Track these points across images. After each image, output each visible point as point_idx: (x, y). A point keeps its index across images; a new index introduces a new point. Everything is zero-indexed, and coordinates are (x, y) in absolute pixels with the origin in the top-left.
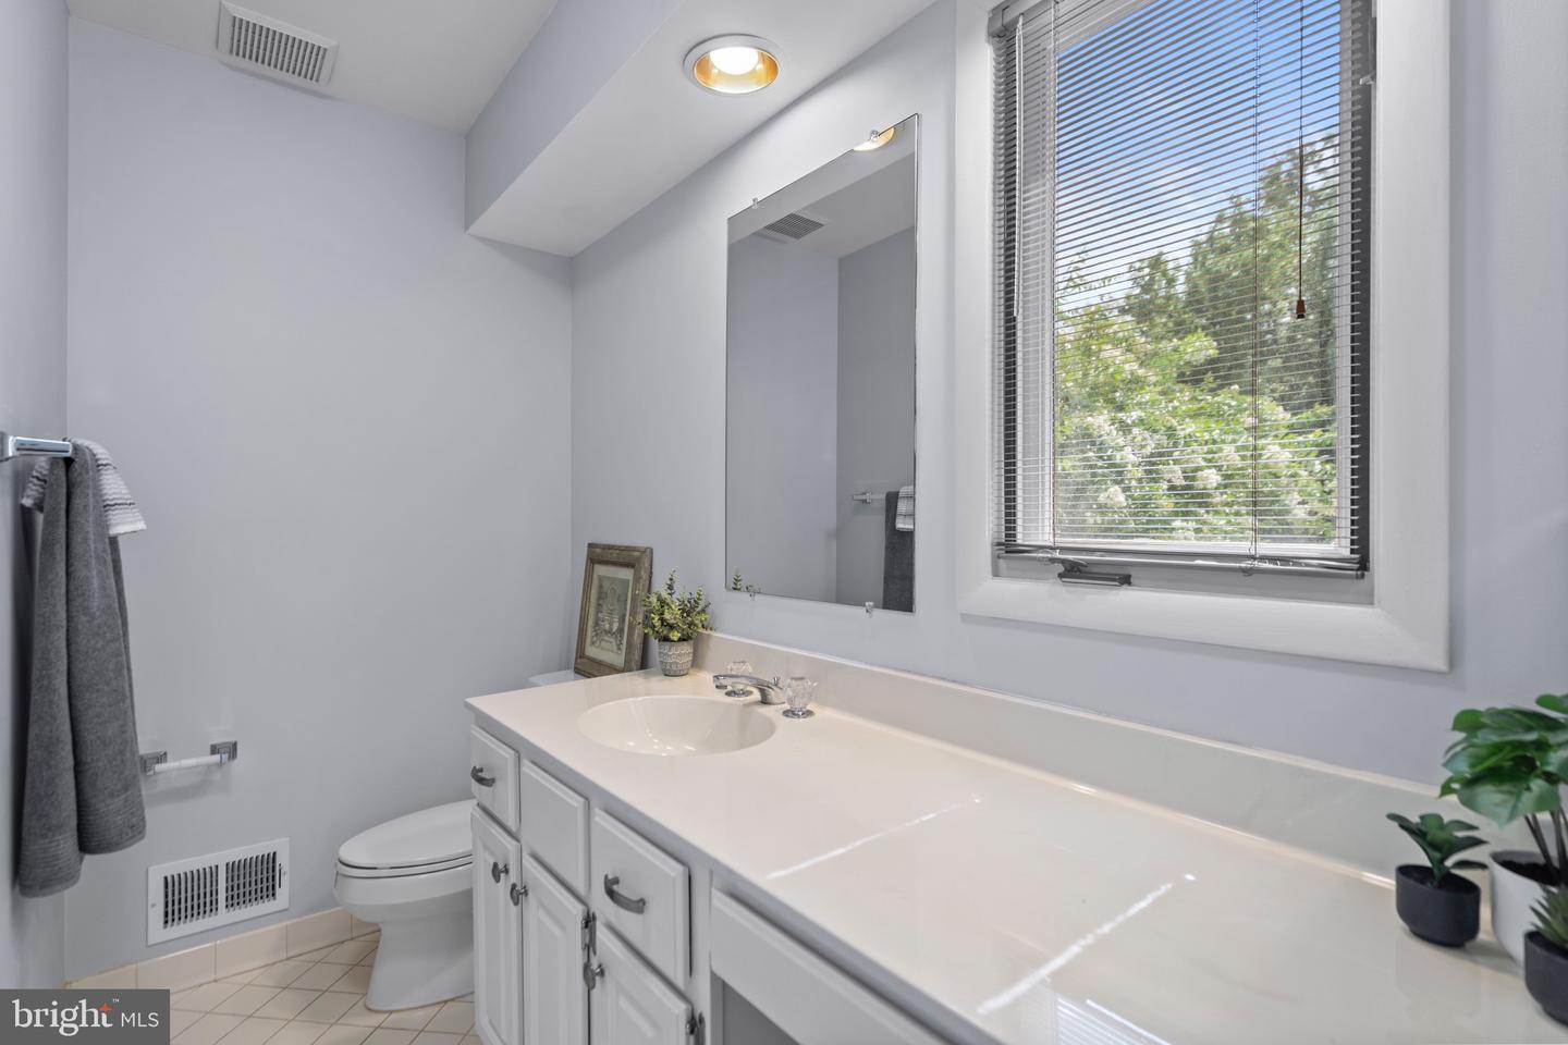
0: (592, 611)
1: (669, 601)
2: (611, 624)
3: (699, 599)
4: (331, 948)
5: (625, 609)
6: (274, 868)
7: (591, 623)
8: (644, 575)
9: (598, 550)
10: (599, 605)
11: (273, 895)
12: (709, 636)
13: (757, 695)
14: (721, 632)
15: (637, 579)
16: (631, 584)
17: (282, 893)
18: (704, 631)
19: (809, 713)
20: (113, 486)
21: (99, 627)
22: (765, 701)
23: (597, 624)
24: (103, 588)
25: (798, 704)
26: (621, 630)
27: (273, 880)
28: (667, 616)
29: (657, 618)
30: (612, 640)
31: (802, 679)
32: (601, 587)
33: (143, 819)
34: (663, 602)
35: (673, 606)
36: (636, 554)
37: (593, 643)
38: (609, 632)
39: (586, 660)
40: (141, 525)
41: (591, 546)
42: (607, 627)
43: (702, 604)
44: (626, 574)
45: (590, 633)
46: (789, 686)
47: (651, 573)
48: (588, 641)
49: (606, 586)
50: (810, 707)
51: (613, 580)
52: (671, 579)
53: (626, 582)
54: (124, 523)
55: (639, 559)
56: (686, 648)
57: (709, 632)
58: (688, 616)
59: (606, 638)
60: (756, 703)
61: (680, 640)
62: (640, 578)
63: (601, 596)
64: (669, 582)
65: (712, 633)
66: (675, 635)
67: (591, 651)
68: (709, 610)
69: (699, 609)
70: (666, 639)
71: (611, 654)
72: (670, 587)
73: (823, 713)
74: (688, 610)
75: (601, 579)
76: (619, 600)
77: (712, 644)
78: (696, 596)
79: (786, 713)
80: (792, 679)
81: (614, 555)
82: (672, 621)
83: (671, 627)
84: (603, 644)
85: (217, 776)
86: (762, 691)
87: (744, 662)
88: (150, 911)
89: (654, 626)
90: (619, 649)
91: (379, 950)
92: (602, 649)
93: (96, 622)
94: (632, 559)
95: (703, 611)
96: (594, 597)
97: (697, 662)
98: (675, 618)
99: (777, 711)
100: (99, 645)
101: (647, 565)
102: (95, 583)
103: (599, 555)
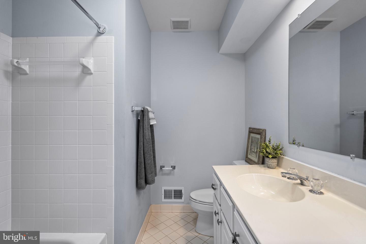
0: (250, 146)
1: (269, 146)
2: (254, 150)
3: (279, 146)
4: (192, 213)
5: (258, 146)
6: (181, 193)
7: (249, 149)
8: (263, 137)
9: (251, 129)
10: (252, 144)
11: (181, 198)
12: (283, 157)
13: (299, 181)
14: (287, 156)
15: (261, 138)
16: (260, 139)
17: (183, 198)
18: (281, 156)
19: (321, 193)
20: (151, 115)
21: (148, 142)
22: (302, 184)
23: (251, 149)
24: (148, 135)
25: (315, 189)
26: (257, 152)
27: (181, 195)
28: (268, 150)
29: (265, 150)
30: (254, 154)
31: (318, 180)
32: (252, 139)
33: (154, 179)
34: (267, 146)
35: (270, 147)
36: (261, 131)
37: (250, 154)
38: (254, 152)
39: (248, 159)
40: (155, 123)
41: (250, 128)
42: (253, 150)
43: (281, 147)
44: (258, 136)
45: (249, 152)
46: (312, 181)
47: (265, 136)
48: (249, 154)
49: (253, 139)
50: (322, 191)
51: (255, 138)
52: (270, 139)
53: (258, 138)
54: (152, 122)
55: (262, 132)
56: (275, 161)
57: (282, 156)
58: (275, 151)
59: (253, 153)
60: (298, 184)
61: (272, 158)
62: (262, 138)
63: (252, 142)
64: (269, 140)
65: (284, 157)
66: (270, 156)
67: (249, 156)
68: (283, 149)
69: (280, 149)
70: (268, 157)
71: (254, 158)
72: (270, 141)
73: (328, 195)
74: (275, 149)
75: (252, 137)
76: (256, 144)
77: (284, 160)
78: (278, 145)
79: (311, 191)
80: (313, 179)
81: (255, 131)
82: (269, 152)
83: (269, 154)
84: (252, 155)
85: (172, 172)
86: (301, 181)
87: (294, 169)
88: (162, 195)
89: (264, 153)
90: (257, 157)
91: (198, 218)
92: (252, 156)
93: (147, 141)
94: (260, 132)
95: (281, 150)
96: (250, 142)
97: (279, 165)
98: (270, 151)
99: (307, 189)
100: (147, 145)
101: (264, 134)
102: (147, 133)
103: (252, 131)
